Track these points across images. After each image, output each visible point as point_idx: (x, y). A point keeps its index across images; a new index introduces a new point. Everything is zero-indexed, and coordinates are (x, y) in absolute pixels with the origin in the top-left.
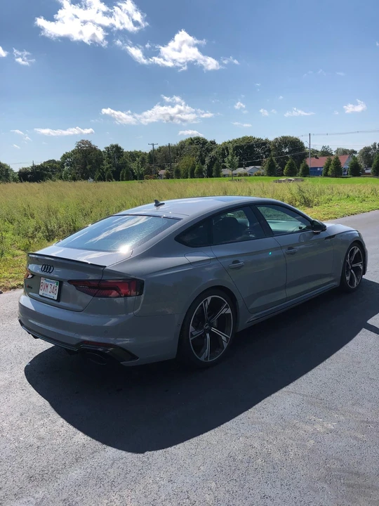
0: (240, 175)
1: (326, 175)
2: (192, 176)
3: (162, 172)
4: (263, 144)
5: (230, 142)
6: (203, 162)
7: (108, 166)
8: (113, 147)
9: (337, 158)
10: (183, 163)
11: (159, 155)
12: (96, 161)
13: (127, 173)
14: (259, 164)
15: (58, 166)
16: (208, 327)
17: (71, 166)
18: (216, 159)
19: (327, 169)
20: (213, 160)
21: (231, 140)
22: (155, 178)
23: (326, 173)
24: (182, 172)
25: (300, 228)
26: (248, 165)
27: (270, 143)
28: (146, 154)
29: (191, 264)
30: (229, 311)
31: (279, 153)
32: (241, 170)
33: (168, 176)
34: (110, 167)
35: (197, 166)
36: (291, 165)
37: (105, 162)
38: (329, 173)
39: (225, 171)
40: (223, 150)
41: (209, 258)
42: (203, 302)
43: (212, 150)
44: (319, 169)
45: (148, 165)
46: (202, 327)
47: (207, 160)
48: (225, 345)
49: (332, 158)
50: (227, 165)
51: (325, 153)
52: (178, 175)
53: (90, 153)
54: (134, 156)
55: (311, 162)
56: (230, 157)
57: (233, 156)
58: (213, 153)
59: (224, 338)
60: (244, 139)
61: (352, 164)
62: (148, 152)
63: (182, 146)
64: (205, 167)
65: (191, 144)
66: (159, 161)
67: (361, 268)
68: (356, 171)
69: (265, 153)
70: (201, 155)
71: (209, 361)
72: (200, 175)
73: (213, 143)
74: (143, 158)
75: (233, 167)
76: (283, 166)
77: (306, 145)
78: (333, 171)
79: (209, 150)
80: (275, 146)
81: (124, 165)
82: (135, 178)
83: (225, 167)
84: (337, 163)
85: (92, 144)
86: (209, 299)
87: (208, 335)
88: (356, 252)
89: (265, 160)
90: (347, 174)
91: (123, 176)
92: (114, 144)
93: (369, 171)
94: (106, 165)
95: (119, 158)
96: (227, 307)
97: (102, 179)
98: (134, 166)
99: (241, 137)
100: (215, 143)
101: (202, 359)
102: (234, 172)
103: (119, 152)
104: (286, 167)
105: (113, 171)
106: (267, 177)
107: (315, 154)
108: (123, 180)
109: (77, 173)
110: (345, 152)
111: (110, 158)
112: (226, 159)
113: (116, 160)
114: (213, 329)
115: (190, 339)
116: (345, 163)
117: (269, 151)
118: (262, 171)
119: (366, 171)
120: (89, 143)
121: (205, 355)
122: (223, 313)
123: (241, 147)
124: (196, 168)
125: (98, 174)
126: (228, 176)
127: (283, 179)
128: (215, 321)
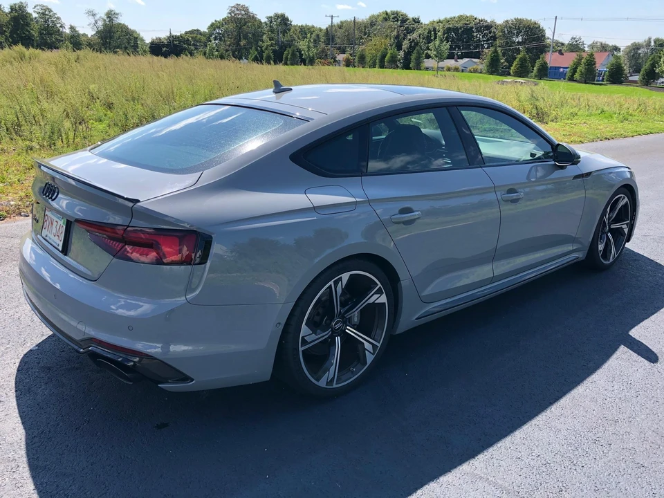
0: (449, 69)
1: (571, 79)
2: (382, 67)
3: (341, 57)
4: (486, 27)
5: (440, 21)
6: (399, 47)
7: (269, 43)
8: (277, 16)
9: (592, 55)
10: (370, 48)
11: (340, 33)
12: (254, 35)
13: (293, 55)
14: (477, 56)
15: (203, 39)
16: (339, 325)
17: (221, 40)
18: (417, 44)
19: (574, 70)
20: (414, 45)
21: (442, 18)
22: (329, 64)
23: (572, 76)
24: (368, 59)
25: (533, 155)
26: (461, 57)
27: (497, 27)
28: (321, 30)
29: (314, 209)
30: (383, 299)
31: (507, 43)
32: (451, 63)
33: (348, 63)
34: (271, 45)
35: (389, 52)
36: (523, 60)
37: (264, 37)
38: (577, 76)
39: (428, 63)
40: (430, 32)
41: (352, 200)
42: (332, 283)
43: (414, 30)
44: (561, 70)
45: (323, 45)
46: (328, 326)
47: (405, 44)
48: (370, 358)
49: (585, 55)
50: (433, 53)
51: (575, 47)
52: (362, 61)
53: (245, 23)
54: (305, 31)
55: (551, 59)
56: (437, 42)
57: (442, 42)
58: (414, 36)
59: (367, 345)
60: (461, 18)
61: (612, 65)
62: (324, 27)
63: (372, 23)
64: (402, 53)
65: (386, 19)
66: (338, 41)
67: (626, 231)
68: (616, 76)
69: (488, 40)
70: (397, 37)
71: (335, 386)
72: (393, 63)
73: (416, 21)
74: (318, 36)
75: (440, 57)
76: (510, 62)
77: (548, 34)
78: (582, 74)
79: (409, 31)
80: (503, 31)
81: (290, 44)
82: (303, 62)
83: (428, 57)
84: (591, 63)
85: (250, 10)
86: (345, 277)
87: (338, 340)
88: (622, 203)
89: (486, 51)
90: (603, 80)
91: (287, 58)
92: (280, 12)
93: (636, 78)
94: (266, 42)
95: (284, 32)
96: (379, 292)
97: (258, 59)
98: (302, 45)
99: (457, 15)
100: (419, 22)
101: (322, 383)
102: (441, 64)
103: (286, 24)
104: (515, 63)
105: (274, 52)
106: (486, 75)
107: (559, 48)
108: (286, 64)
109: (227, 51)
110: (604, 48)
111: (272, 32)
112: (431, 45)
113: (281, 35)
114: (350, 331)
115: (301, 349)
116: (603, 64)
117: (494, 38)
118: (480, 67)
119: (631, 78)
120: (246, 10)
121: (329, 378)
122: (371, 301)
123: (456, 30)
124: (388, 55)
125: (254, 53)
126: (433, 69)
127: (509, 79)
128: (355, 316)
